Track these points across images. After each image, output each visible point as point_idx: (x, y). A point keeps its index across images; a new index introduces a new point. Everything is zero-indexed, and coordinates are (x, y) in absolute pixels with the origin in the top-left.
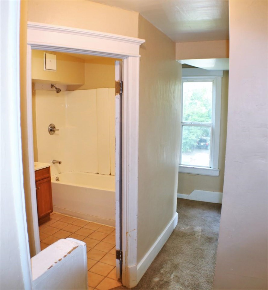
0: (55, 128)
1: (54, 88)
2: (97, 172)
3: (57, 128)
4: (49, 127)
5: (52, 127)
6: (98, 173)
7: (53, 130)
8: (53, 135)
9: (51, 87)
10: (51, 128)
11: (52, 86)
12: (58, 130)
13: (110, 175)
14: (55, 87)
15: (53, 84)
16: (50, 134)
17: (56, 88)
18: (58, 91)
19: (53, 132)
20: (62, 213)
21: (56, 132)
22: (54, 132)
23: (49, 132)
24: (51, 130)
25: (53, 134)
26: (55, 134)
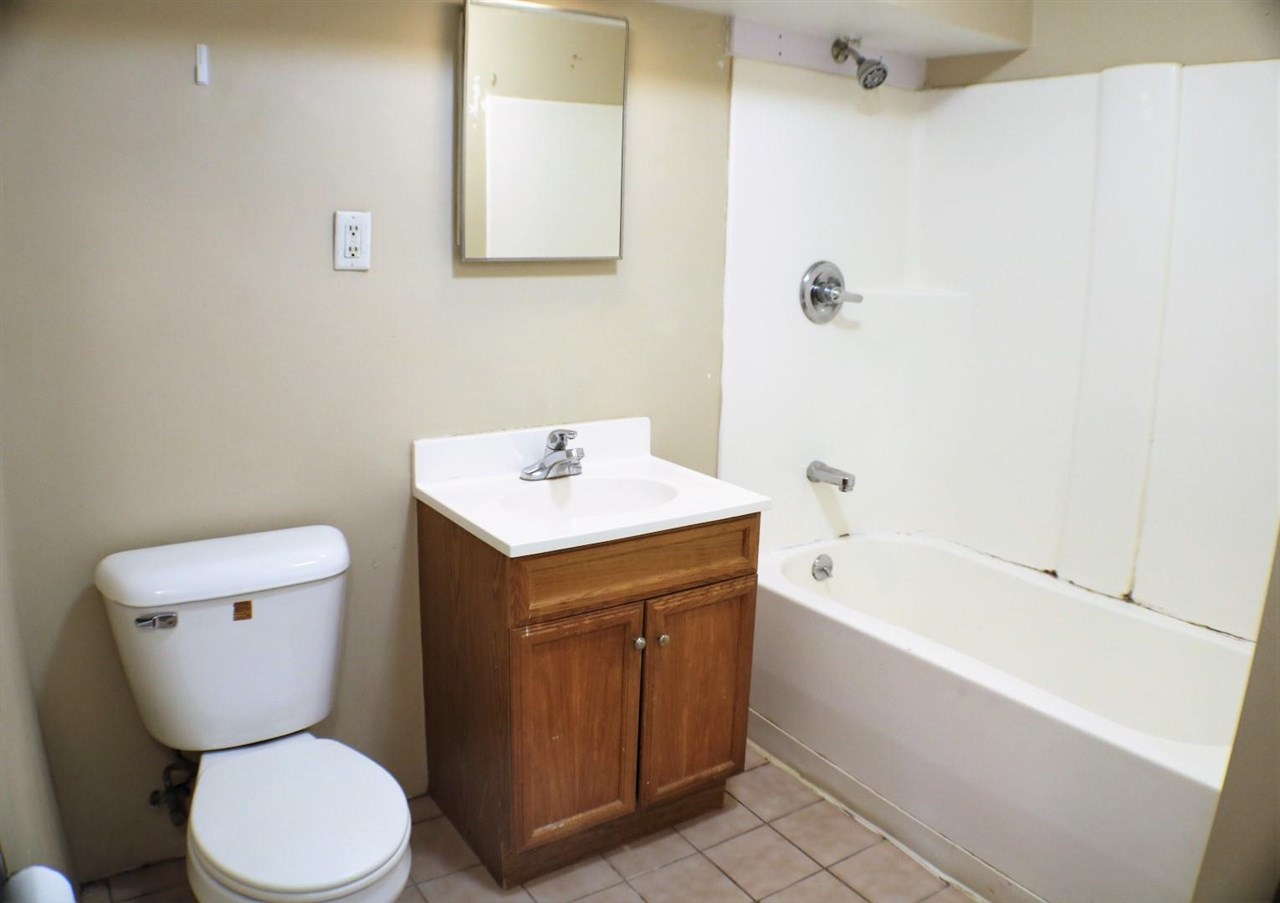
0: (838, 284)
1: (851, 64)
2: (1050, 569)
3: (851, 286)
4: (807, 278)
5: (823, 279)
6: (1054, 574)
7: (827, 296)
8: (828, 329)
9: (836, 57)
10: (816, 282)
11: (841, 48)
12: (858, 299)
13: (1128, 598)
14: (853, 52)
15: (843, 40)
16: (811, 319)
17: (860, 61)
18: (872, 75)
19: (823, 310)
20: (803, 775)
21: (847, 309)
22: (834, 306)
23: (804, 306)
24: (816, 297)
25: (824, 320)
26: (837, 318)
